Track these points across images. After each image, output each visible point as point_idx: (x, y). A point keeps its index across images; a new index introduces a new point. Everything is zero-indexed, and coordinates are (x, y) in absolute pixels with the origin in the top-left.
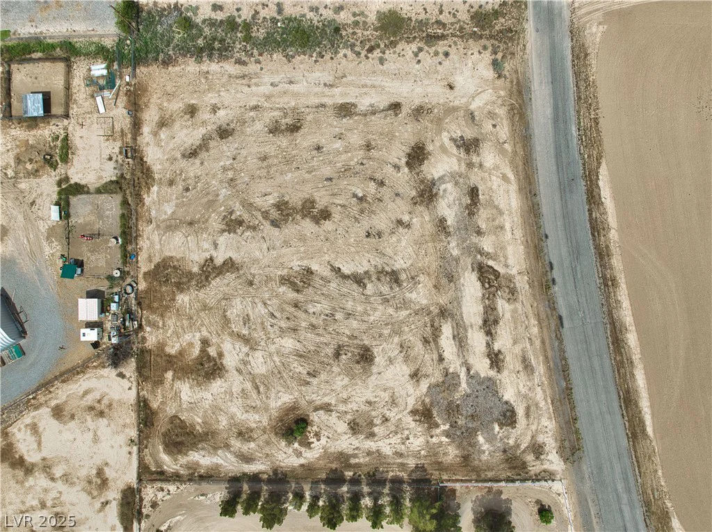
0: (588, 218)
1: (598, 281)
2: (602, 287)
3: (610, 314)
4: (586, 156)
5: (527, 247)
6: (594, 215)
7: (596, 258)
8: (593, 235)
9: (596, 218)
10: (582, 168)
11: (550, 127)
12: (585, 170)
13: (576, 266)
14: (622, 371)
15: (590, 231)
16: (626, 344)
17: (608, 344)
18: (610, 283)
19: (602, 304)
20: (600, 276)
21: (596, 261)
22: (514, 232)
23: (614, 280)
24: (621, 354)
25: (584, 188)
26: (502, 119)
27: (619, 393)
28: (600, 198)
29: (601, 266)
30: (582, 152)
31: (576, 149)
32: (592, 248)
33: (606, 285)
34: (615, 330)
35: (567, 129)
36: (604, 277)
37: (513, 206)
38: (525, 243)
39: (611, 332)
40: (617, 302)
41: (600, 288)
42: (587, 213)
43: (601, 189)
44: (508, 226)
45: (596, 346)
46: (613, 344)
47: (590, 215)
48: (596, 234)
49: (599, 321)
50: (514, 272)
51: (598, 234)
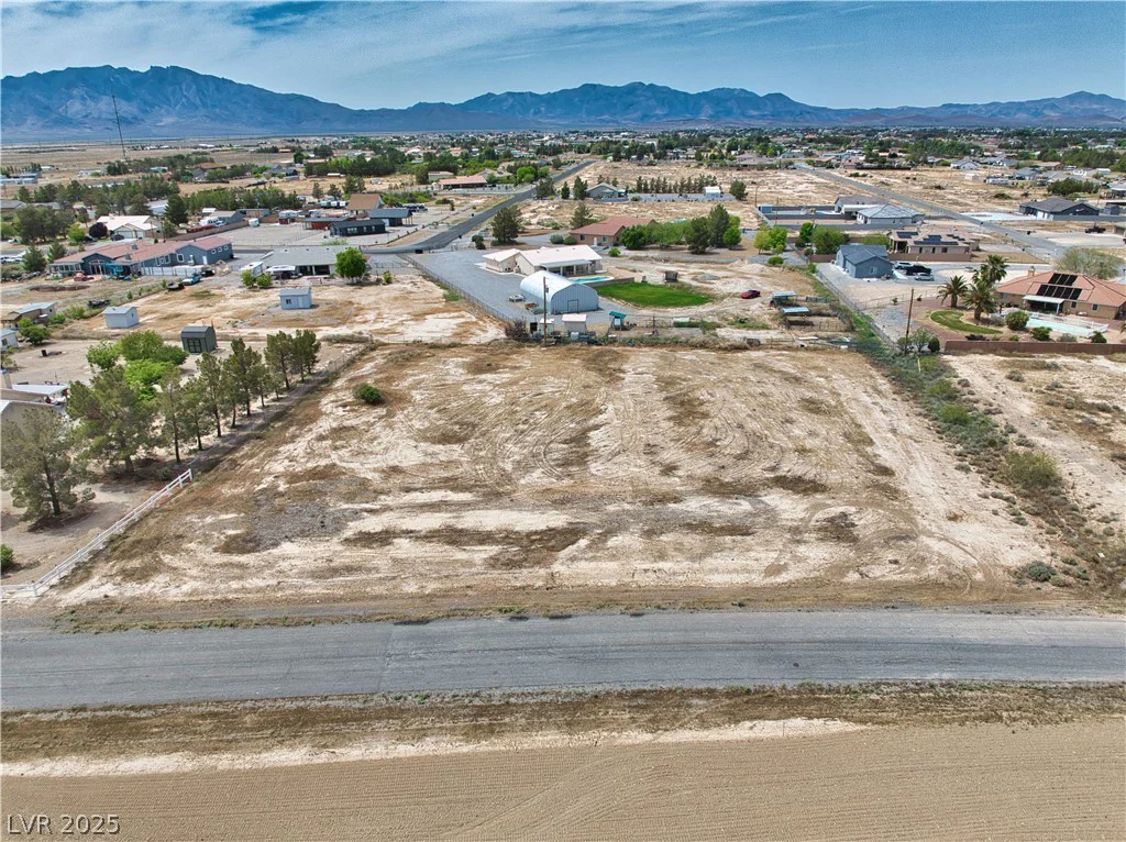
0: (686, 686)
1: (498, 692)
2: (477, 702)
3: (390, 713)
4: (874, 696)
5: (612, 590)
6: (695, 701)
7: (568, 695)
8: (637, 694)
9: (690, 706)
10: (835, 685)
11: (934, 637)
12: (829, 691)
13: (550, 654)
14: (207, 725)
15: (647, 688)
16: (281, 742)
17: (303, 698)
18: (484, 721)
19: (427, 696)
20: (513, 700)
21: (558, 694)
22: (649, 574)
23: (491, 731)
24: (260, 727)
25: (777, 685)
26: (916, 572)
27: (150, 708)
28: (752, 718)
29: (543, 704)
30: (885, 689)
31: (891, 678)
32: (599, 688)
33: (481, 711)
34: (337, 721)
35: (941, 663)
36: (506, 708)
37: (711, 577)
38: (624, 588)
39: (338, 710)
40: (421, 734)
41: (476, 695)
42: (702, 686)
43: (781, 723)
44: (665, 565)
45: (314, 673)
46: (300, 710)
47: (699, 694)
48: (641, 702)
49: (383, 684)
50: (557, 567)
51: (637, 707)
